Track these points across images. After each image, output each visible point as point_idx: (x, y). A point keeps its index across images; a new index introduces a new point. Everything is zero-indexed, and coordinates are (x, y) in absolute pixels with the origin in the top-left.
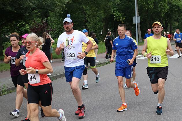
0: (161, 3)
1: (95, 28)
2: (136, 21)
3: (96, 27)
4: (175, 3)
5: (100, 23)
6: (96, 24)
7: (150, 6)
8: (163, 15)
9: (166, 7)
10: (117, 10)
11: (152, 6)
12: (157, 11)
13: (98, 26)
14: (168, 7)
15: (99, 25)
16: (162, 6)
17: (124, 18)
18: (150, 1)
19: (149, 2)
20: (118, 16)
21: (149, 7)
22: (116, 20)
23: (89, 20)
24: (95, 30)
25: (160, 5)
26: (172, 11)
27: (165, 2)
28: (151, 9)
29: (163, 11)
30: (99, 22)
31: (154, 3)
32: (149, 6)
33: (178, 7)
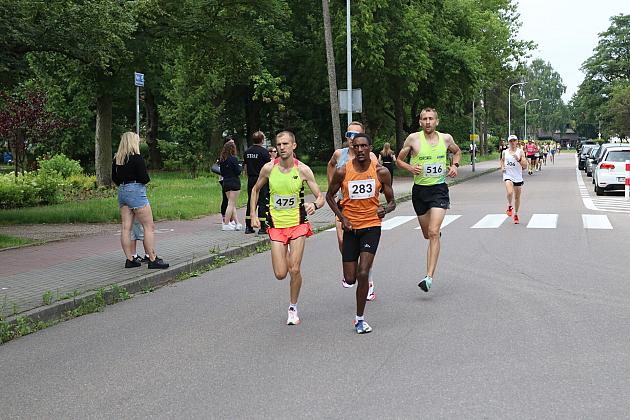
0: (408, 46)
1: (189, 123)
2: (350, 104)
3: (192, 118)
4: (451, 51)
5: (205, 108)
6: (191, 110)
7: (374, 57)
8: (413, 87)
9: (423, 62)
10: (264, 63)
11: (379, 57)
12: (394, 73)
13: (200, 115)
14: (430, 64)
15: (204, 113)
16: (412, 57)
17: (287, 94)
18: (374, 40)
19: (369, 42)
20: (268, 86)
21: (371, 58)
22: (260, 97)
23: (168, 95)
24: (189, 128)
25: (404, 53)
26: (440, 76)
27: (421, 47)
28: (377, 66)
29: (415, 74)
30: (204, 102)
31: (385, 47)
32: (368, 57)
33: (462, 63)
